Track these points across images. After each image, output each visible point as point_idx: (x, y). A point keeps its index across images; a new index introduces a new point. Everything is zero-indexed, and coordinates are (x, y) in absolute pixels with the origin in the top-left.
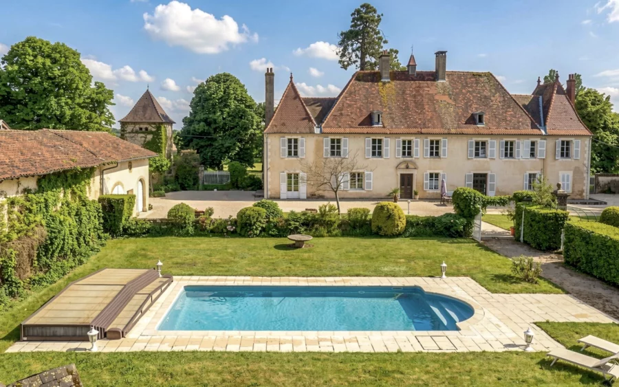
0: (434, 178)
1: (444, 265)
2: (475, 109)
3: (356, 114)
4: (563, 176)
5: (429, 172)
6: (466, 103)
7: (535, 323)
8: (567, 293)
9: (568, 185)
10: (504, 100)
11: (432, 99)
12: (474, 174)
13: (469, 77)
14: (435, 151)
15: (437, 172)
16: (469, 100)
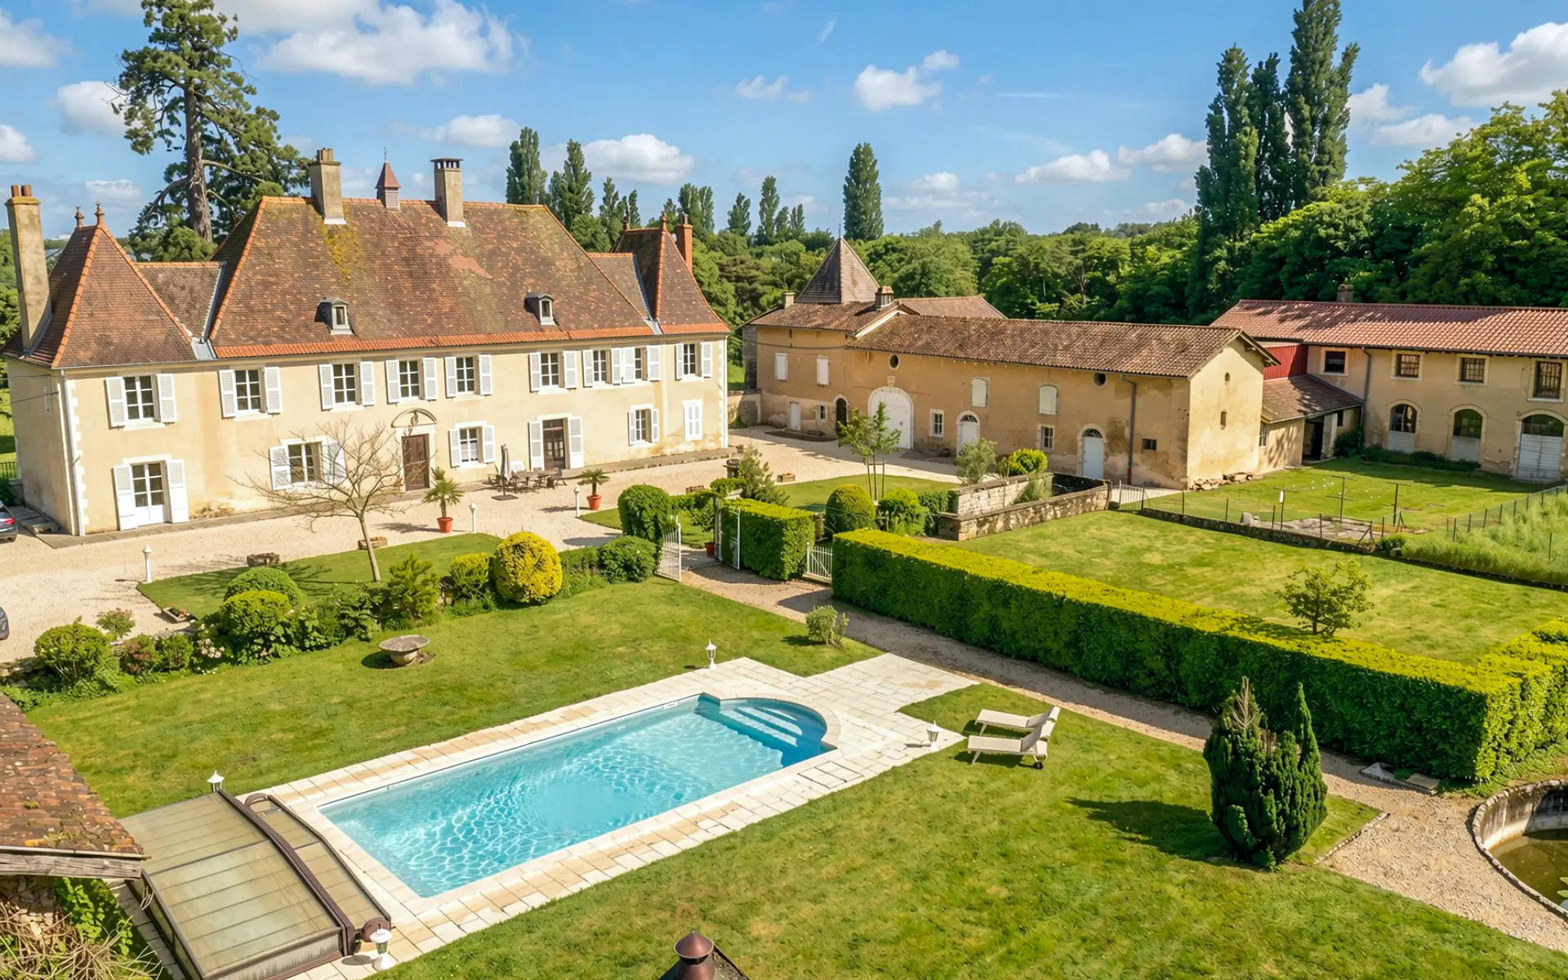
0: (469, 440)
1: (711, 647)
2: (528, 288)
3: (285, 309)
4: (690, 409)
5: (458, 427)
6: (512, 276)
7: (903, 710)
8: (885, 651)
9: (697, 424)
10: (580, 268)
11: (443, 266)
12: (544, 422)
13: (507, 215)
14: (469, 378)
15: (473, 425)
16: (516, 267)
